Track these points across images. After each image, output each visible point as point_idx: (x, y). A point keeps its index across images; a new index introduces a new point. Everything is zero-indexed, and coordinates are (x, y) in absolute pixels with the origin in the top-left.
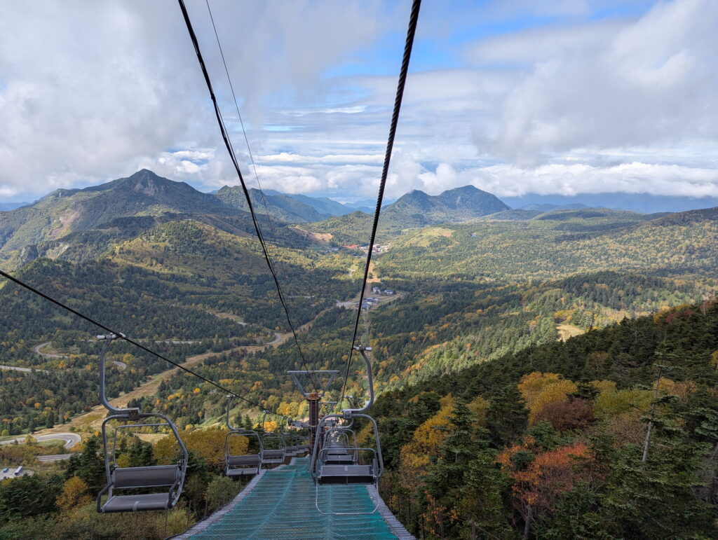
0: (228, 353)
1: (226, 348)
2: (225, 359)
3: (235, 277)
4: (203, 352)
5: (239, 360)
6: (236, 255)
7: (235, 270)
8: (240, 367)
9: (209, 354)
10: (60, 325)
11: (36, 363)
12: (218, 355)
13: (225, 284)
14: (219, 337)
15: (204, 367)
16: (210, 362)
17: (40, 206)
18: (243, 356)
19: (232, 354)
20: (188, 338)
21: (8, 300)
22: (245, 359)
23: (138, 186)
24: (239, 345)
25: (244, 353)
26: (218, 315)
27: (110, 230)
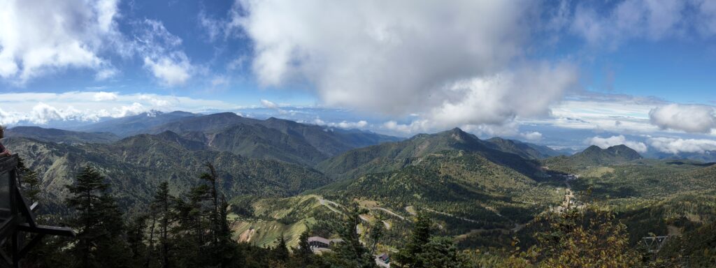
0: (492, 231)
1: (492, 228)
2: (489, 234)
3: (496, 187)
4: (478, 228)
5: (497, 236)
6: (497, 175)
7: (495, 183)
8: (498, 240)
9: (481, 230)
10: (416, 198)
11: (406, 216)
12: (487, 231)
13: (490, 190)
14: (487, 221)
15: (480, 237)
16: (483, 234)
17: (413, 141)
18: (499, 234)
19: (494, 232)
20: (471, 218)
21: (398, 183)
22: (500, 236)
23: (453, 135)
24: (497, 227)
25: (500, 233)
26: (487, 208)
27: (439, 155)
